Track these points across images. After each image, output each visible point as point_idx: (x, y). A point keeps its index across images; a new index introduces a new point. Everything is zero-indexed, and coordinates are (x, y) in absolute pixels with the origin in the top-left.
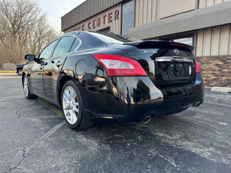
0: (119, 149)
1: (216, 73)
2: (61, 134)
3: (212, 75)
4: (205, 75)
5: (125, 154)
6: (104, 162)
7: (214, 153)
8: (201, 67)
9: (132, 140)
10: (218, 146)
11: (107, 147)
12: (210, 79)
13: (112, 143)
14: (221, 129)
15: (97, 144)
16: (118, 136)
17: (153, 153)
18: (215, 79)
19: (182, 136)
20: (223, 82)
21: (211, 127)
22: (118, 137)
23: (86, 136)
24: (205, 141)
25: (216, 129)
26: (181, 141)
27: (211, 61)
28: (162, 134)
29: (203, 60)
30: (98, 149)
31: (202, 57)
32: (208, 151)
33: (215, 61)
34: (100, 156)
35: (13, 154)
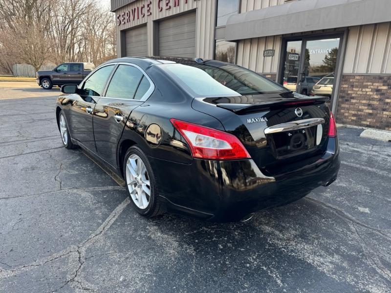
0: (207, 253)
1: (373, 105)
2: (126, 223)
3: (366, 107)
4: (355, 106)
5: (215, 263)
6: (187, 276)
7: (338, 265)
8: (349, 92)
9: (226, 239)
10: (347, 253)
11: (191, 250)
12: (363, 113)
13: (198, 243)
14: (358, 220)
15: (176, 244)
16: (206, 229)
17: (253, 262)
18: (370, 114)
19: (298, 233)
20: (384, 120)
21: (344, 216)
22: (206, 231)
23: (161, 228)
24: (330, 244)
25: (350, 220)
26: (295, 242)
27: (366, 83)
28: (269, 229)
29: (354, 80)
30: (178, 252)
31: (353, 76)
32: (330, 262)
33: (375, 84)
34: (181, 265)
35: (66, 257)
